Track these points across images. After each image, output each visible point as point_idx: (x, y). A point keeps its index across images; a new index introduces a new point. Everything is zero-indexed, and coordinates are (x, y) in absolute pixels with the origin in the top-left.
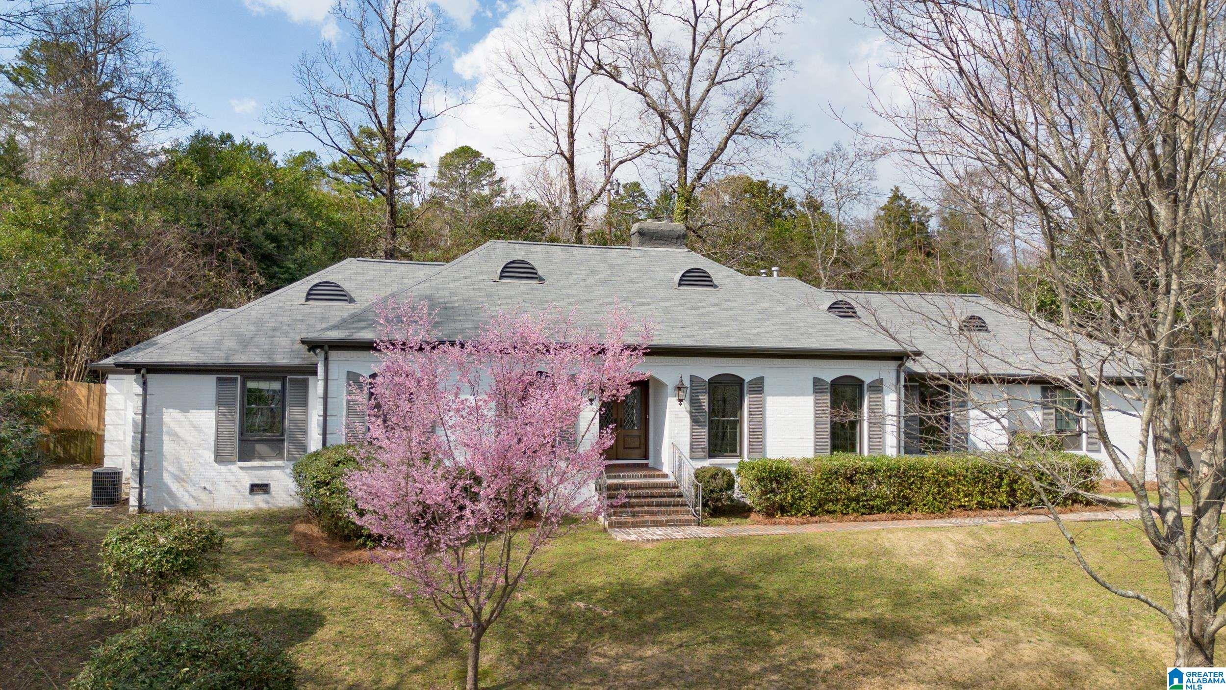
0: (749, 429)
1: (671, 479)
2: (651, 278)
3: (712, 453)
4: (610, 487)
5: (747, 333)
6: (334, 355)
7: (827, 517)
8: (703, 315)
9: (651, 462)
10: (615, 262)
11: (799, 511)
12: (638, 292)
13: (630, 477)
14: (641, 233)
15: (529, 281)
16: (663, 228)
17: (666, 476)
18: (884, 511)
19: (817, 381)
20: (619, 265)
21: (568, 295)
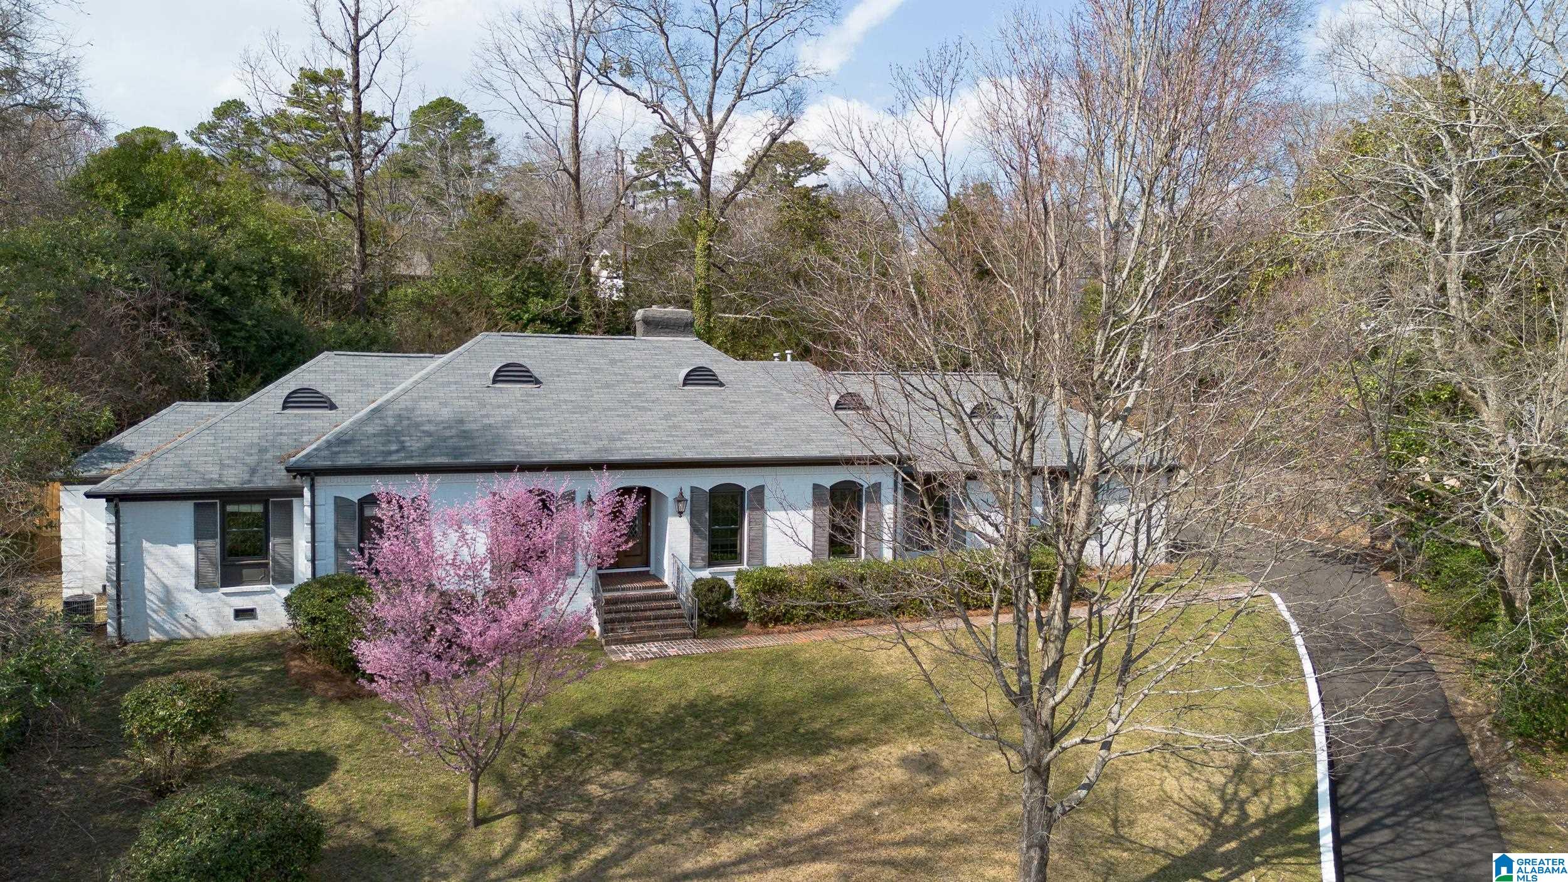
0: (749, 536)
1: (671, 590)
2: (655, 376)
3: (711, 562)
4: (609, 602)
5: (749, 441)
6: (320, 481)
7: (818, 625)
8: (706, 421)
9: (652, 569)
10: (617, 357)
11: (792, 620)
12: (639, 395)
13: (628, 589)
14: (647, 322)
15: (524, 386)
16: (670, 316)
17: (666, 586)
18: (873, 616)
19: (816, 487)
20: (621, 361)
21: (565, 401)
